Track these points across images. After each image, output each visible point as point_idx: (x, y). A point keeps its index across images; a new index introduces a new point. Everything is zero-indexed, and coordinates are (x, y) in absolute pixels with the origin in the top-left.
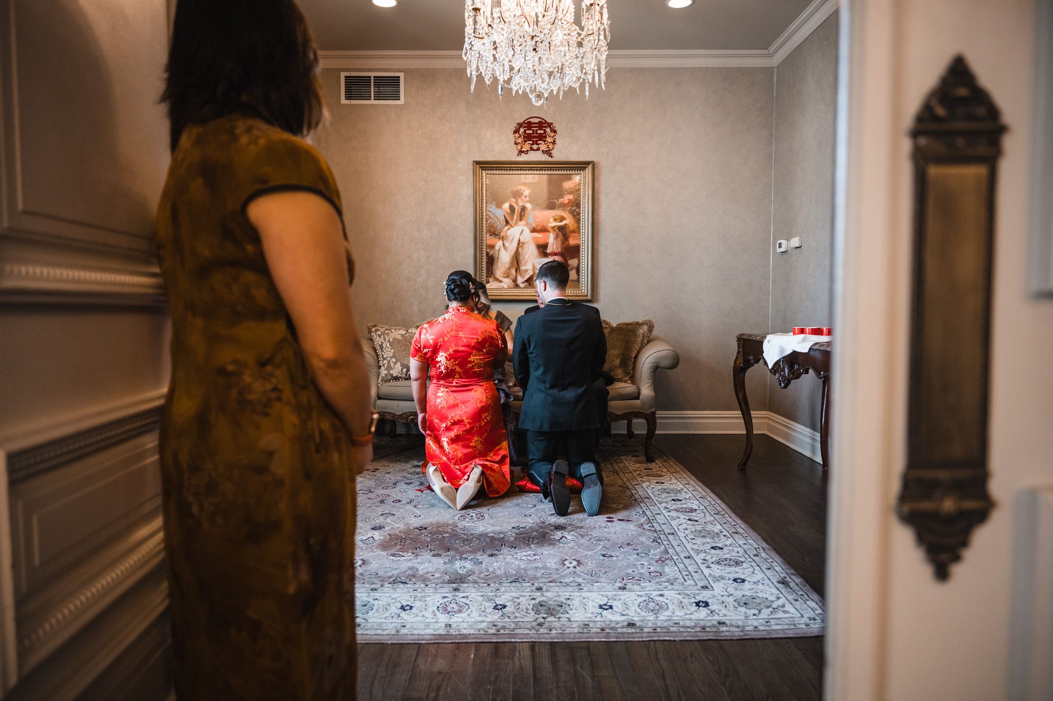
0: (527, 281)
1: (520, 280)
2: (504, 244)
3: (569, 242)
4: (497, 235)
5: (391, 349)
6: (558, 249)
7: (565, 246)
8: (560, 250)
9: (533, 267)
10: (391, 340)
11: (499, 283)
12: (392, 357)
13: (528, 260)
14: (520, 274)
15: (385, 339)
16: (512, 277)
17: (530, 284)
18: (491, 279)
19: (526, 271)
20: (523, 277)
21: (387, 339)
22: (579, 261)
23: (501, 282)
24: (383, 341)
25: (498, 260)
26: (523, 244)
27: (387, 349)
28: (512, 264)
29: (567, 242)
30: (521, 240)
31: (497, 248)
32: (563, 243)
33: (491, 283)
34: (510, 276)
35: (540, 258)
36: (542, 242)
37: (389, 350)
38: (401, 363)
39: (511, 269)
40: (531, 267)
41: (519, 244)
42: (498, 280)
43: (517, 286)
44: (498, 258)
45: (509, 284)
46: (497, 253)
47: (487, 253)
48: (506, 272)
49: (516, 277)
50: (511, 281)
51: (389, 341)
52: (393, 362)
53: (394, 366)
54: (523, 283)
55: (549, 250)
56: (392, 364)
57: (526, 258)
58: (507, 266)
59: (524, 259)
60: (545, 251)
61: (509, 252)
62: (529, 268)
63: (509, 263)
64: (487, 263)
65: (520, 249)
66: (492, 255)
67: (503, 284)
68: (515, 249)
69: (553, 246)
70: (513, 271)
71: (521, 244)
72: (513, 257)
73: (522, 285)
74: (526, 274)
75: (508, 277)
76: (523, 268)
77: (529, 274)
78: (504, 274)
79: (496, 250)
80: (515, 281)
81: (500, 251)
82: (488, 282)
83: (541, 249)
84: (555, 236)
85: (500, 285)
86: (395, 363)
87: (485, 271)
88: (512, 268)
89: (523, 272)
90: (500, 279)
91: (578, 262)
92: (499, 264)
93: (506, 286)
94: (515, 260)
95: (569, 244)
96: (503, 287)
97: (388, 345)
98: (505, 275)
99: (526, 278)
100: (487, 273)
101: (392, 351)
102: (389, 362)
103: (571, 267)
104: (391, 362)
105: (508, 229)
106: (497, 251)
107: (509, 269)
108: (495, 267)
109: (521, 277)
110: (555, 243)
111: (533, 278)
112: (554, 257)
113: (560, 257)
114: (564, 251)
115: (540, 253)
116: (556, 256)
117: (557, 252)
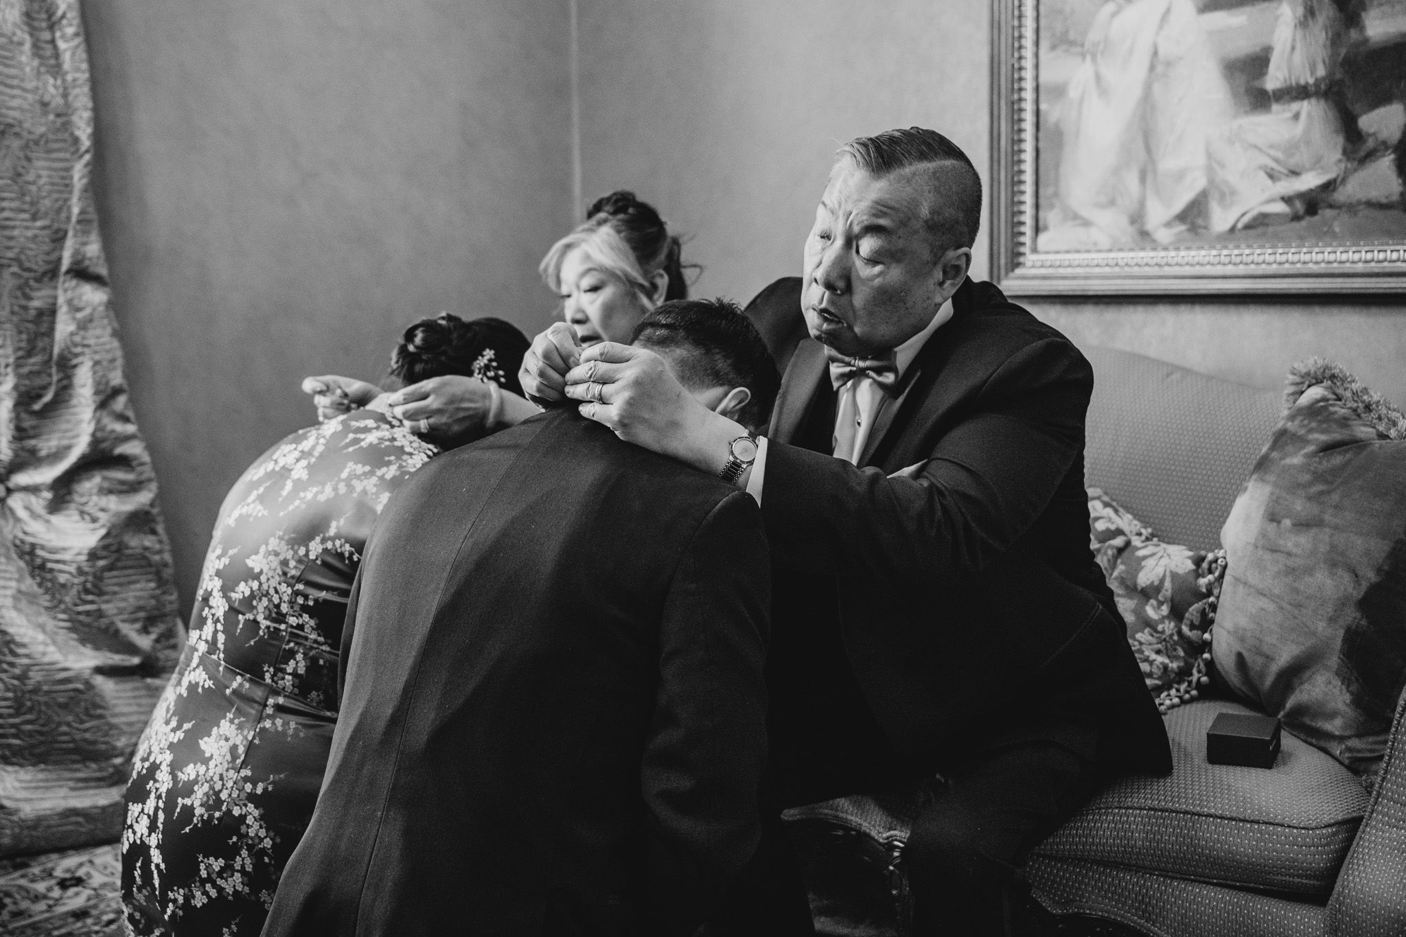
0: (1182, 217)
1: (1157, 214)
2: (1098, 78)
3: (1362, 29)
4: (1072, 43)
6: (1312, 73)
7: (1343, 51)
8: (1321, 72)
9: (1209, 155)
11: (1081, 230)
13: (1187, 131)
14: (1157, 193)
16: (1128, 202)
17: (1194, 229)
18: (1049, 217)
19: (1180, 176)
20: (1168, 202)
23: (1086, 223)
25: (1077, 143)
26: (1169, 64)
28: (1128, 151)
29: (1354, 34)
30: (1161, 52)
31: (1073, 93)
32: (1335, 40)
33: (1052, 232)
34: (1119, 201)
35: (1235, 117)
36: (1244, 46)
39: (1125, 173)
40: (1201, 160)
41: (1152, 68)
42: (1076, 217)
43: (1144, 236)
44: (1078, 134)
45: (1117, 233)
46: (1074, 115)
47: (1039, 114)
48: (1104, 185)
49: (1142, 204)
50: (1124, 221)
54: (1168, 225)
55: (1274, 80)
57: (1181, 121)
58: (1110, 159)
59: (1173, 126)
60: (1258, 83)
61: (1116, 104)
62: (1191, 164)
63: (1116, 149)
64: (1038, 155)
65: (1157, 87)
67: (1095, 234)
68: (1137, 91)
69: (1290, 60)
70: (1132, 180)
71: (1160, 69)
72: (1130, 127)
73: (1163, 235)
74: (1180, 189)
75: (1112, 203)
76: (1168, 164)
77: (1191, 186)
78: (1098, 194)
79: (1069, 105)
80: (1137, 219)
81: (1086, 105)
82: (1040, 229)
83: (1241, 79)
84: (1300, 11)
85: (1084, 236)
88: (1128, 168)
89: (1169, 182)
90: (1085, 213)
92: (1082, 155)
93: (1105, 244)
94: (1140, 137)
95: (1366, 40)
96: (1095, 244)
98: (1103, 199)
99: (1179, 205)
103: (1370, 143)
105: (1114, 14)
106: (1075, 105)
107: (1116, 171)
108: (1064, 168)
109: (1160, 198)
110: (1298, 46)
111: (1207, 203)
112: (1295, 106)
113: (1322, 102)
114: (1338, 76)
115: (1235, 94)
116: (1305, 103)
117: (1311, 81)
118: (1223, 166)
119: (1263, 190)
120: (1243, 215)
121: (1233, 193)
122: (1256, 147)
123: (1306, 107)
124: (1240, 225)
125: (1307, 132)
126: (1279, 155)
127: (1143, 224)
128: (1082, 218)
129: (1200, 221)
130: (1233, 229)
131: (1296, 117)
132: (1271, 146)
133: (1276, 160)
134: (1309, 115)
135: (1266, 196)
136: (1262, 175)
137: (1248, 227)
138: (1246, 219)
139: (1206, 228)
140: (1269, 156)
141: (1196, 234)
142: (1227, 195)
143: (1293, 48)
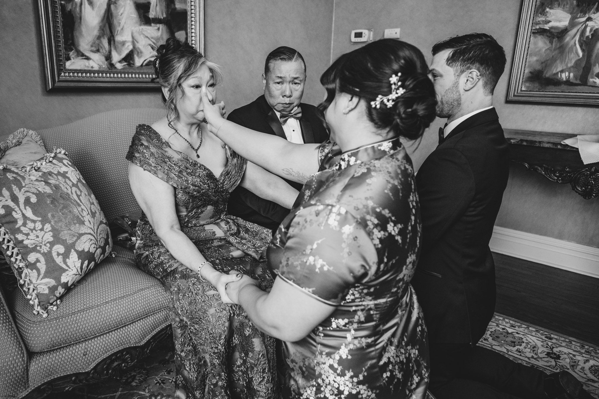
0: (125, 60)
1: (116, 57)
3: (175, 5)
5: (43, 222)
6: (162, 14)
7: (170, 10)
8: (165, 16)
9: (133, 38)
10: (34, 199)
11: (86, 61)
12: (52, 244)
13: (125, 27)
14: (116, 48)
15: (15, 199)
16: (104, 51)
17: (129, 64)
18: (72, 54)
19: (123, 43)
20: (119, 53)
21: (22, 200)
22: (187, 34)
23: (88, 58)
24: (12, 204)
25: (80, 22)
27: (30, 225)
28: (103, 30)
29: (172, 6)
31: (77, 0)
32: (167, 6)
33: (72, 60)
34: (101, 51)
35: (140, 25)
37: (39, 225)
38: (76, 251)
39: (102, 39)
40: (130, 39)
42: (83, 55)
43: (112, 66)
44: (81, 18)
45: (101, 63)
46: (78, 9)
47: (63, 7)
48: (94, 43)
49: (110, 52)
50: (103, 59)
51: (27, 201)
52: (58, 254)
53: (65, 263)
54: (120, 62)
55: (152, 14)
56: (59, 260)
57: (122, 22)
58: (96, 32)
59: (120, 23)
60: (146, 14)
61: (96, 9)
62: (127, 40)
63: (98, 28)
64: (64, 26)
65: (112, 7)
66: (70, 11)
67: (91, 63)
68: (105, 6)
69: (156, 9)
70: (105, 43)
72: (102, 20)
73: (119, 66)
74: (124, 49)
75: (98, 51)
76: (119, 38)
77: (127, 48)
78: (92, 46)
79: (76, 4)
80: (108, 58)
81: (83, 6)
82: (68, 59)
85: (87, 64)
86: (66, 256)
87: (62, 40)
88: (104, 38)
89: (120, 45)
90: (87, 54)
91: (185, 36)
92: (84, 29)
93: (96, 68)
94: (107, 26)
95: (175, 9)
97: (29, 213)
98: (94, 49)
99: (124, 55)
100: (65, 43)
101: (48, 227)
102: (48, 256)
104: (54, 254)
106: (78, 5)
107: (99, 38)
108: (76, 33)
109: (117, 51)
110: (158, 5)
111: (133, 56)
112: (158, 25)
113: (165, 26)
114: (169, 18)
115: (140, 17)
116: (161, 25)
117: (162, 18)
118: (138, 42)
119: (150, 53)
120: (145, 61)
121: (141, 52)
122: (147, 37)
123: (161, 26)
124: (144, 64)
125: (162, 35)
126: (154, 41)
127: (111, 61)
128: (86, 56)
129: (131, 62)
130: (142, 65)
131: (159, 29)
132: (152, 38)
133: (154, 43)
134: (162, 30)
135: (151, 55)
136: (150, 47)
137: (147, 65)
138: (146, 62)
139: (133, 64)
140: (151, 41)
141: (130, 66)
142: (140, 53)
143: (157, 5)
